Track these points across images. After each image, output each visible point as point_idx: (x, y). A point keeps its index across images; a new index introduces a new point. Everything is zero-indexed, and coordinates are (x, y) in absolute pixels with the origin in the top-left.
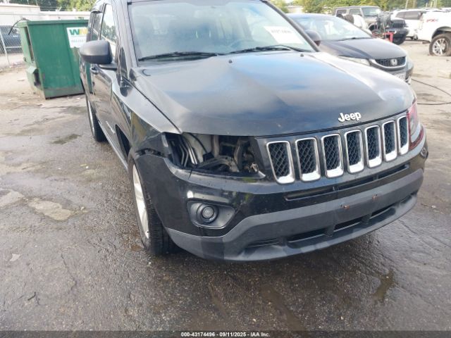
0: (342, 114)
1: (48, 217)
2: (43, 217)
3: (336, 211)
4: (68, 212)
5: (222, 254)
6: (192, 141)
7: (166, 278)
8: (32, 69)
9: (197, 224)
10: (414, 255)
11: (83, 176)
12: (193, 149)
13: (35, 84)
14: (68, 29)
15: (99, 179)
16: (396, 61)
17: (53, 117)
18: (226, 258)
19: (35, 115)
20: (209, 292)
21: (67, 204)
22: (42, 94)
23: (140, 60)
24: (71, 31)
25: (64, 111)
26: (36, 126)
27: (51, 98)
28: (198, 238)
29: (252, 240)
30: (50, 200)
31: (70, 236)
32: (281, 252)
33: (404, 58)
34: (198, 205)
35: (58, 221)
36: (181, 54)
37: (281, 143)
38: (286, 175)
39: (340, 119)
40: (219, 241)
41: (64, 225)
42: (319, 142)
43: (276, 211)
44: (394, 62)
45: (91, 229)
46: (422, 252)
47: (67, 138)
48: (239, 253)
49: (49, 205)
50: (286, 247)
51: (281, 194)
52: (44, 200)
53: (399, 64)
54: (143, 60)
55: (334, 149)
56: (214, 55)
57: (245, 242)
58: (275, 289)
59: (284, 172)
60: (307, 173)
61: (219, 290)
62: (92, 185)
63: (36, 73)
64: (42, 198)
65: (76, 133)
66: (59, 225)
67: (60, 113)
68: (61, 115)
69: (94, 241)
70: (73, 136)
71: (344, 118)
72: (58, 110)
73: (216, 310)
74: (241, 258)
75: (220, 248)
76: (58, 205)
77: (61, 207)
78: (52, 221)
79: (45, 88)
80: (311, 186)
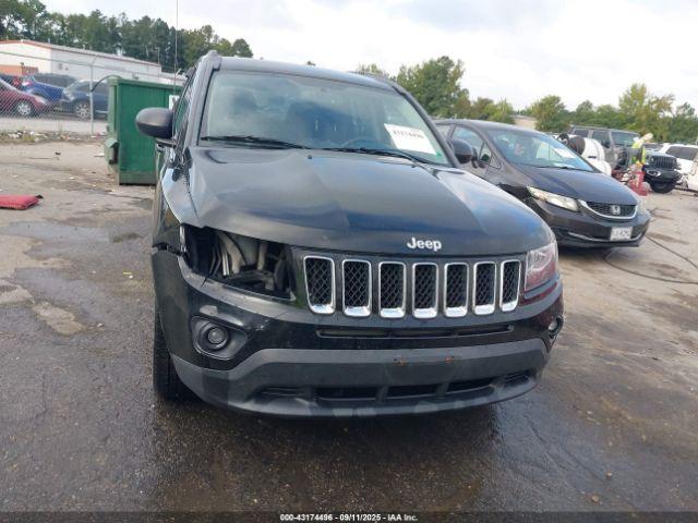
0: (414, 239)
1: (50, 327)
2: (44, 327)
3: (388, 365)
4: (79, 326)
5: (226, 396)
6: (229, 244)
7: (165, 428)
8: (112, 141)
9: (199, 349)
10: (524, 467)
11: (120, 287)
12: (229, 256)
13: (111, 163)
14: (171, 97)
15: (141, 294)
16: (619, 209)
17: (117, 207)
18: (231, 403)
19: (96, 201)
20: (212, 456)
21: (82, 316)
22: (118, 177)
23: (203, 139)
24: (173, 99)
25: (136, 203)
26: (90, 215)
27: (128, 184)
28: (199, 369)
29: (265, 382)
30: (63, 307)
31: (67, 355)
32: (303, 408)
33: (633, 206)
34: (205, 323)
35: (60, 335)
36: (256, 140)
37: (324, 260)
38: (326, 303)
39: (409, 245)
40: (223, 377)
41: (66, 340)
42: (375, 269)
43: (303, 348)
44: (616, 210)
45: (98, 351)
46: (538, 466)
47: (124, 236)
48: (247, 399)
49: (60, 313)
50: (314, 404)
51: (312, 326)
52: (56, 306)
53: (622, 214)
54: (206, 139)
55: (396, 282)
56: (300, 147)
57: (256, 384)
58: (305, 470)
59: (323, 299)
60: (355, 306)
61: (227, 456)
62: (127, 300)
63: (115, 147)
64: (53, 304)
65: (138, 233)
66: (59, 339)
67: (130, 204)
68: (130, 207)
69: (95, 366)
70: (133, 236)
71: (415, 243)
72: (129, 200)
73: (211, 478)
74: (250, 406)
75: (224, 387)
76: (71, 315)
77: (73, 318)
78: (52, 333)
79: (123, 170)
80: (355, 324)
